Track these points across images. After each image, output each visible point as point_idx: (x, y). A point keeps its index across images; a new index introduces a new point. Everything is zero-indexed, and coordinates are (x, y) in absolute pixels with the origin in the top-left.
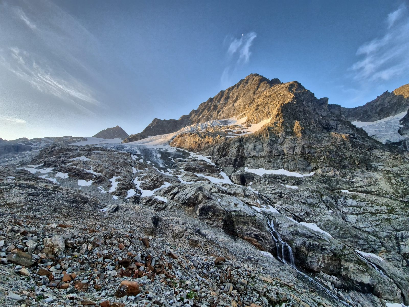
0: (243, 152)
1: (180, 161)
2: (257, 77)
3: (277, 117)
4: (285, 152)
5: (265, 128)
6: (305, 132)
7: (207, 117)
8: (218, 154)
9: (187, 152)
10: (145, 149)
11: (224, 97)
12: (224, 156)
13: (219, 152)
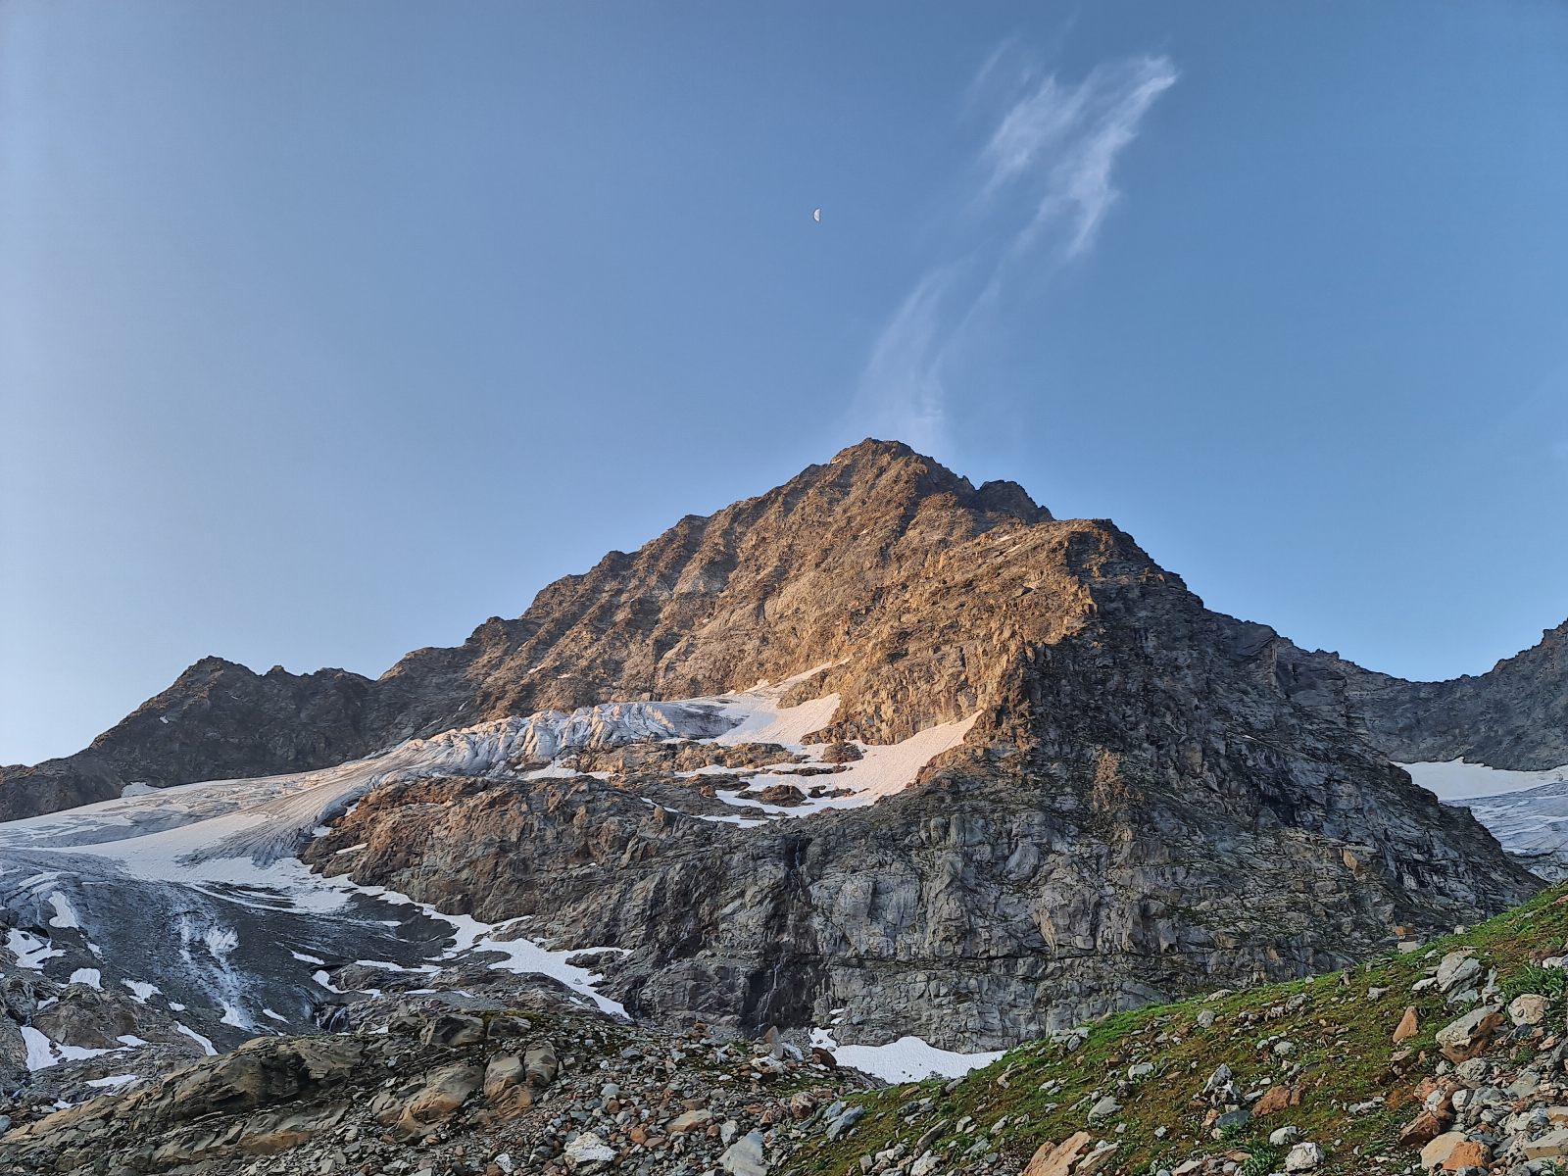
0: (804, 932)
1: (380, 980)
2: (901, 461)
3: (998, 723)
4: (1048, 932)
5: (937, 782)
6: (1150, 820)
7: (585, 672)
8: (647, 938)
9: (436, 916)
10: (116, 892)
11: (704, 554)
12: (687, 949)
13: (652, 921)
